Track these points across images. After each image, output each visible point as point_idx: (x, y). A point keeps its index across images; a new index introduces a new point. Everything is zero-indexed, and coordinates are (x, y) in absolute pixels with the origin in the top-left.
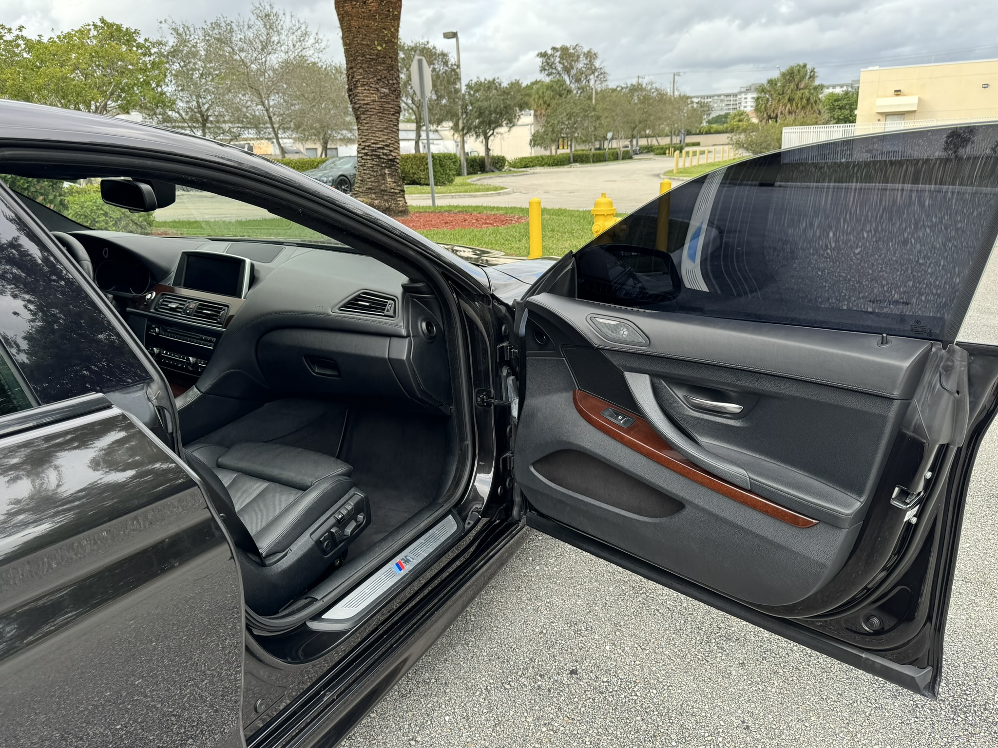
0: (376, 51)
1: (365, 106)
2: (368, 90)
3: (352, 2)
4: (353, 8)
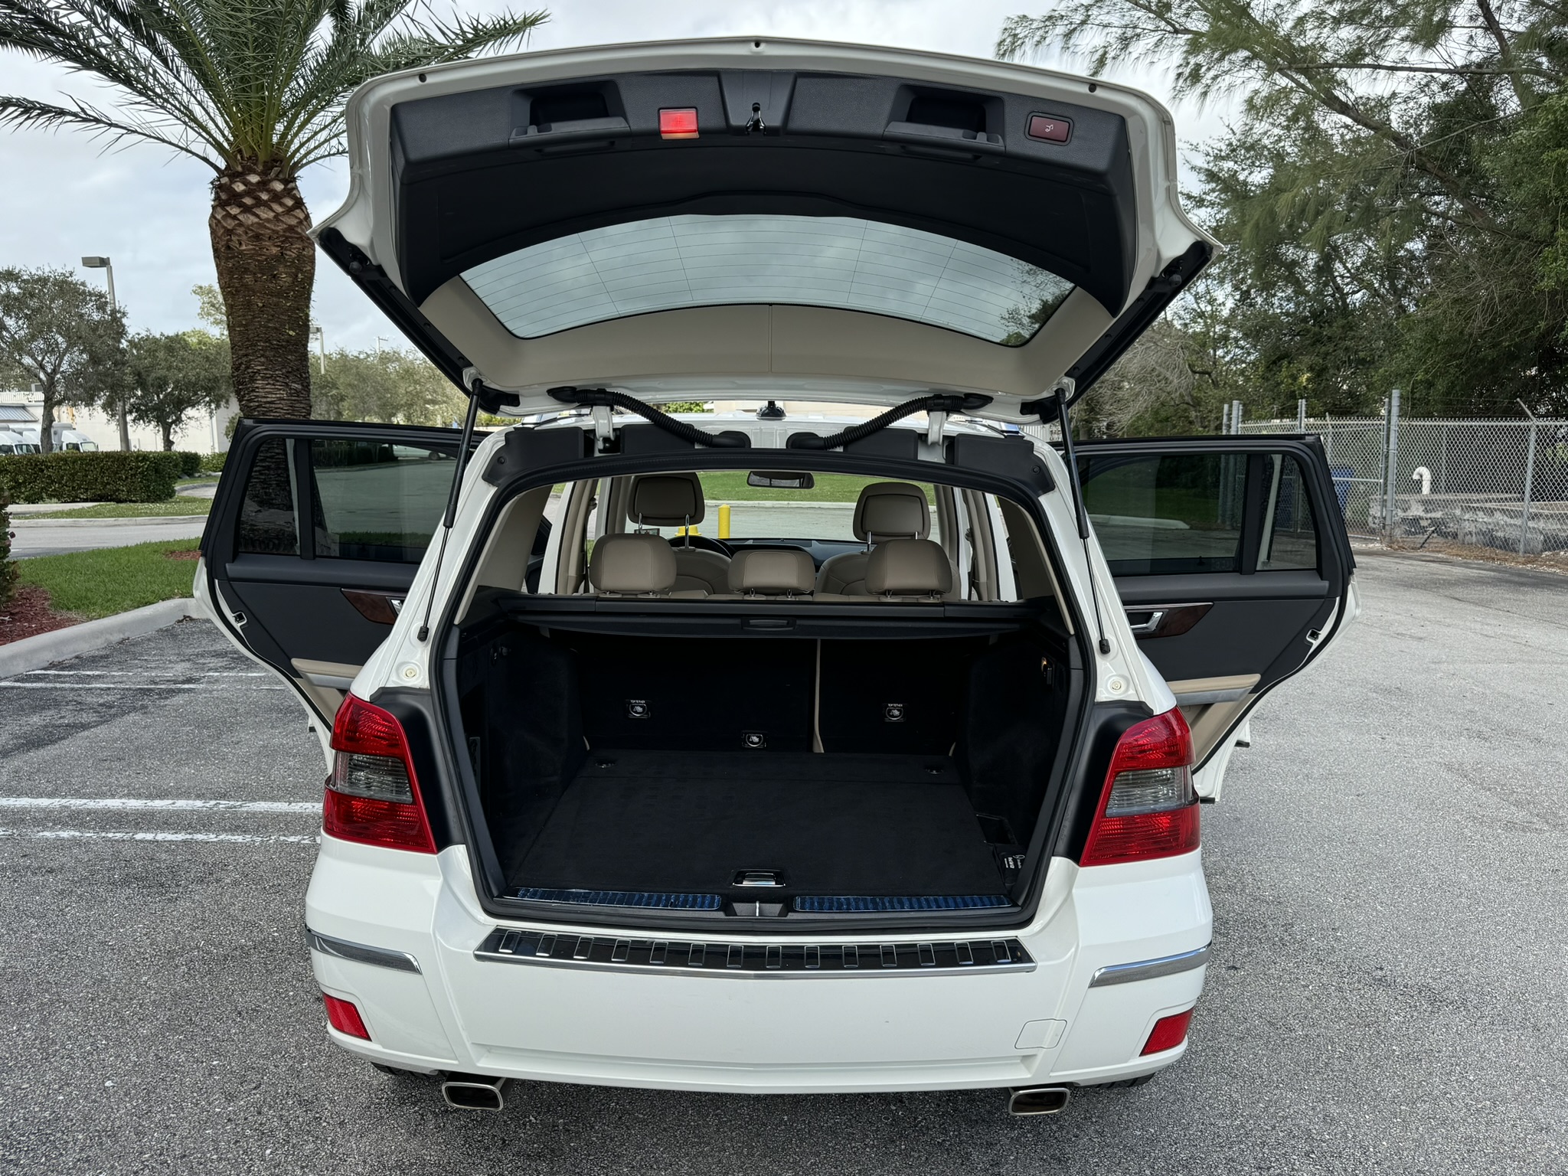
0: (286, 336)
1: (268, 405)
2: (273, 385)
3: (255, 274)
4: (256, 281)
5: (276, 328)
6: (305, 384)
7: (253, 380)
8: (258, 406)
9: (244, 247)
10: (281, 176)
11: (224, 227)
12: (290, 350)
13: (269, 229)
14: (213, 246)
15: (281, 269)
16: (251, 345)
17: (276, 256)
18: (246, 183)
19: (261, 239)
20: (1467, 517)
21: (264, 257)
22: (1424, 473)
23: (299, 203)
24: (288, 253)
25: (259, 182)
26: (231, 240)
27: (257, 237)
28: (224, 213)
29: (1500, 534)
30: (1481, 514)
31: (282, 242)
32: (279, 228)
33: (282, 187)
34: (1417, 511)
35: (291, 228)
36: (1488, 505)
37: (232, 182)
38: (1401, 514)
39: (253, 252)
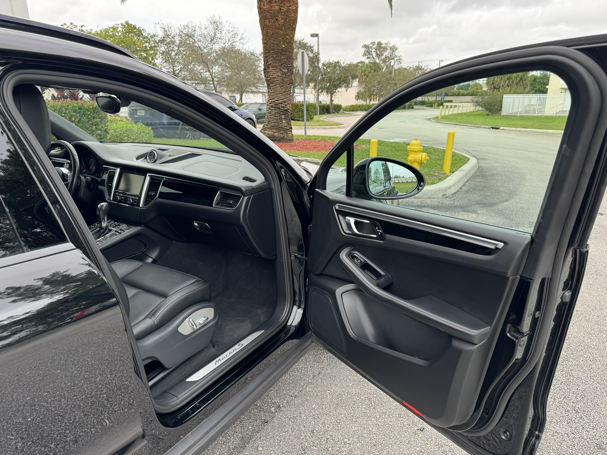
0: (281, 48)
1: (273, 79)
2: (276, 70)
3: (269, 19)
5: (277, 44)
6: (289, 70)
7: (268, 68)
8: (270, 80)
9: (265, 7)
12: (283, 54)
15: (280, 16)
16: (268, 52)
17: (277, 10)
19: (272, 3)
21: (273, 11)
24: (283, 8)
26: (261, 5)
31: (280, 3)
39: (268, 9)
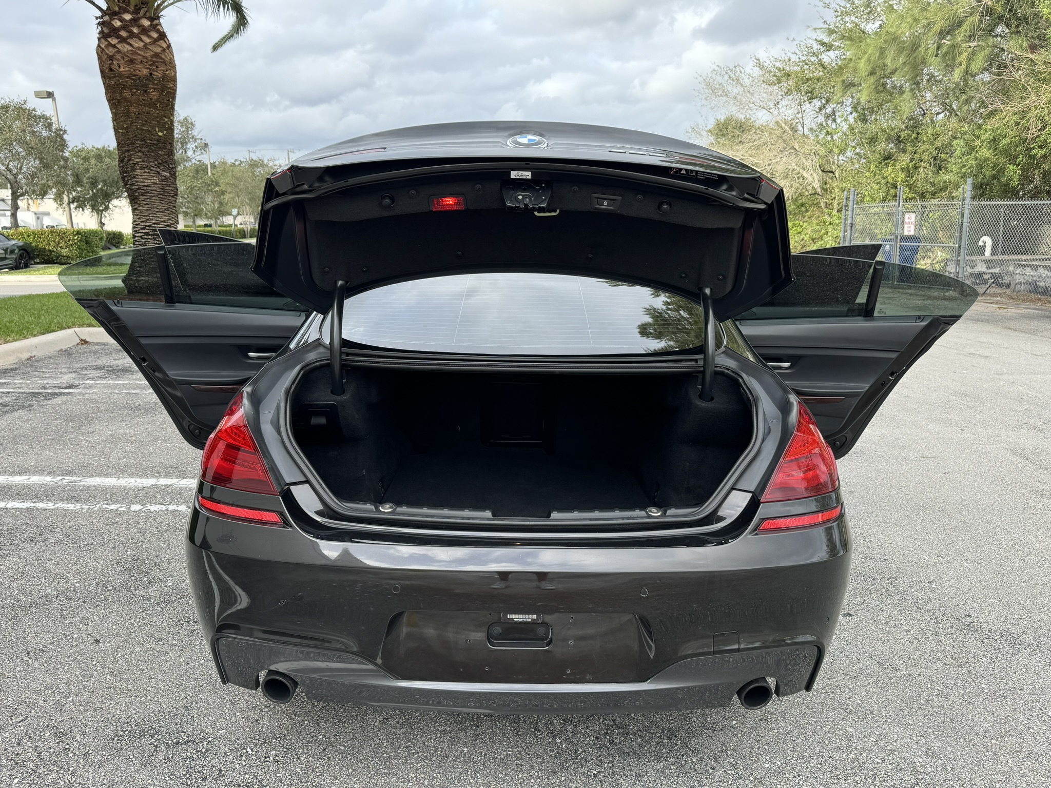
0: (157, 137)
1: (145, 188)
2: (149, 173)
3: (131, 89)
4: (132, 95)
5: (149, 131)
6: (173, 173)
7: (133, 169)
8: (138, 189)
9: (122, 69)
10: (148, 15)
11: (107, 54)
12: (160, 147)
13: (139, 55)
14: (100, 69)
15: (150, 86)
16: (131, 143)
17: (146, 76)
18: (121, 20)
19: (135, 63)
20: (1018, 272)
21: (137, 77)
22: (987, 241)
23: (162, 36)
24: (155, 73)
25: (131, 20)
26: (112, 64)
27: (132, 61)
28: (107, 43)
29: (1042, 284)
30: (1028, 269)
31: (150, 65)
32: (147, 55)
33: (149, 23)
34: (981, 268)
35: (156, 55)
36: (1034, 263)
37: (111, 19)
38: (970, 270)
39: (129, 73)
